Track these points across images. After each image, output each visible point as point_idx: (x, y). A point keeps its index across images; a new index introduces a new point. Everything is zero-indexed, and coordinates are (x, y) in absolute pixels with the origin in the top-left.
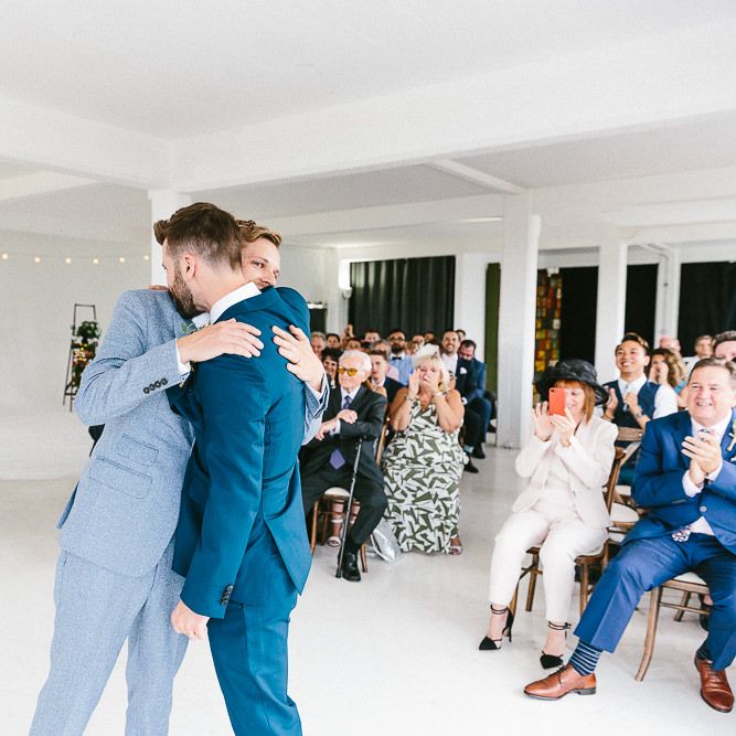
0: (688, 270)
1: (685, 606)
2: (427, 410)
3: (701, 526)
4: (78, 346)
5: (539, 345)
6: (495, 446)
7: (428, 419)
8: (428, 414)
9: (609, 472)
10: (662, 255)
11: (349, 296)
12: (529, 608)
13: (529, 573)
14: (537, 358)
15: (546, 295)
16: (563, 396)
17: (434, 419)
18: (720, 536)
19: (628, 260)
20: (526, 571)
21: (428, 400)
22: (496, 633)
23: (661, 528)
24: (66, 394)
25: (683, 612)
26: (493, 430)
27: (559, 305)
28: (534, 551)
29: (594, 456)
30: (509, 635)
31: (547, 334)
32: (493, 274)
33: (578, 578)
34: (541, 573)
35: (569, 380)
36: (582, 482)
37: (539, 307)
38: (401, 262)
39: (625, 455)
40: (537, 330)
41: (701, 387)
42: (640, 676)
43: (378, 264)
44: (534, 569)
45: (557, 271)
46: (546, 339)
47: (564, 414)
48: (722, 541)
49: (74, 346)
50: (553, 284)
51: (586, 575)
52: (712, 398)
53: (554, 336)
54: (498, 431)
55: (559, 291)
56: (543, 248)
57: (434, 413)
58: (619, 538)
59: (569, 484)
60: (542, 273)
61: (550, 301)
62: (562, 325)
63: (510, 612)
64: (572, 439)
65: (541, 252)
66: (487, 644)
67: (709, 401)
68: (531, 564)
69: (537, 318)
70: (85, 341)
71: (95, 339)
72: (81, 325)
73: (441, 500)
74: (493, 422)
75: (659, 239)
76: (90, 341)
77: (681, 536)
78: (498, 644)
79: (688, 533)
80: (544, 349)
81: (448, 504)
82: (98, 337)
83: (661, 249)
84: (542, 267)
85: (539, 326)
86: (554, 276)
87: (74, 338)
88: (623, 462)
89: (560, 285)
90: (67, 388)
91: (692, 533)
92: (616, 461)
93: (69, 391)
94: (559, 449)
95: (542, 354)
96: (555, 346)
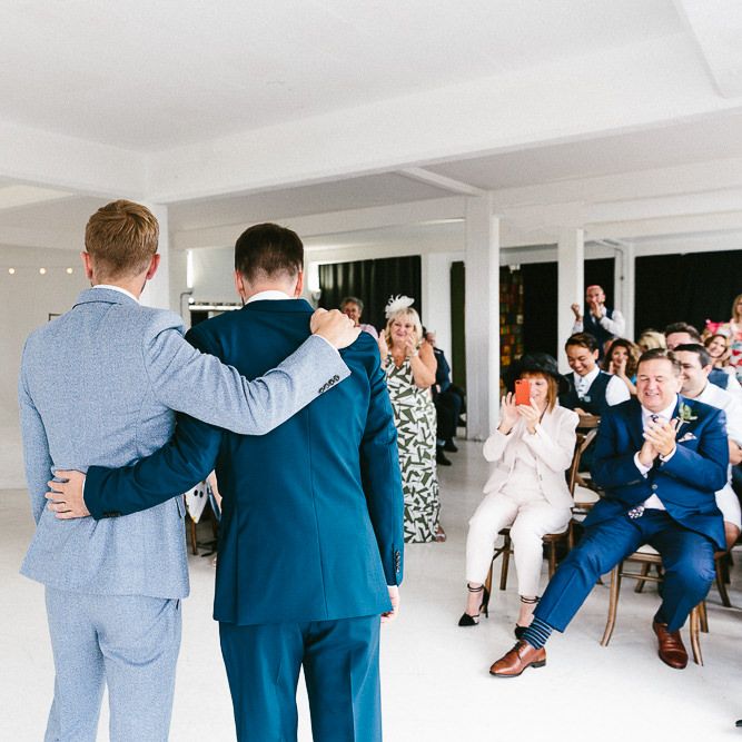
0: (642, 264)
1: (646, 575)
2: (401, 367)
3: (654, 502)
5: (504, 340)
6: (466, 439)
7: (403, 377)
8: (403, 372)
9: (572, 456)
10: (617, 250)
11: (318, 298)
12: (503, 587)
13: (502, 554)
14: (502, 353)
15: (509, 291)
16: (528, 387)
17: (409, 378)
18: (671, 510)
19: (585, 255)
20: (499, 551)
21: (402, 355)
22: (474, 609)
23: (619, 507)
25: (644, 581)
26: (463, 424)
27: (521, 301)
28: (505, 532)
29: (558, 442)
30: (486, 611)
31: (511, 329)
32: (458, 272)
33: (546, 555)
34: (512, 552)
35: (534, 371)
36: (548, 466)
37: (502, 304)
38: (368, 262)
39: (584, 440)
40: (501, 325)
41: (648, 379)
42: (605, 642)
43: (346, 266)
44: (506, 550)
45: (518, 268)
46: (511, 334)
47: (529, 404)
48: (673, 514)
50: (515, 280)
51: (553, 551)
52: (658, 388)
53: (518, 331)
54: (468, 424)
55: (521, 287)
56: (503, 246)
57: (408, 372)
58: (581, 518)
59: (536, 469)
60: (504, 270)
61: (512, 296)
62: (525, 319)
63: (485, 590)
64: (538, 427)
65: (502, 250)
66: (467, 621)
67: (656, 391)
68: (503, 545)
69: (501, 314)
73: (419, 493)
74: (463, 417)
75: (614, 234)
77: (636, 513)
78: (476, 619)
79: (643, 509)
80: (509, 344)
81: (424, 494)
83: (617, 244)
84: (504, 264)
85: (503, 321)
86: (515, 272)
88: (584, 447)
89: (522, 280)
91: (646, 510)
92: (578, 446)
94: (526, 436)
95: (507, 348)
96: (519, 340)
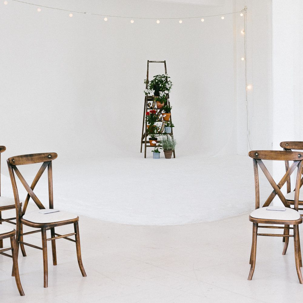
4: (151, 99)
24: (143, 142)
49: (148, 99)
70: (157, 94)
71: (166, 92)
72: (153, 79)
76: (162, 94)
82: (168, 90)
87: (147, 91)
90: (143, 136)
93: (144, 140)
